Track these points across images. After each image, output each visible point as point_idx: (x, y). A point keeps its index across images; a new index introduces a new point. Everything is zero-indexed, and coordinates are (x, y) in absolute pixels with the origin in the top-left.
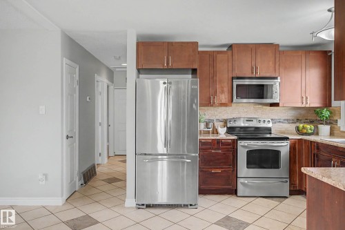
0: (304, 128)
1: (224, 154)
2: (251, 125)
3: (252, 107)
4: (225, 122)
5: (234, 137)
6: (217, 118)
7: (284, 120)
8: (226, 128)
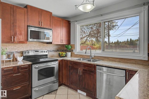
0: (62, 54)
1: (23, 75)
2: (38, 54)
3: (38, 44)
4: (22, 53)
5: (30, 63)
6: (16, 50)
7: (52, 50)
8: (22, 57)
